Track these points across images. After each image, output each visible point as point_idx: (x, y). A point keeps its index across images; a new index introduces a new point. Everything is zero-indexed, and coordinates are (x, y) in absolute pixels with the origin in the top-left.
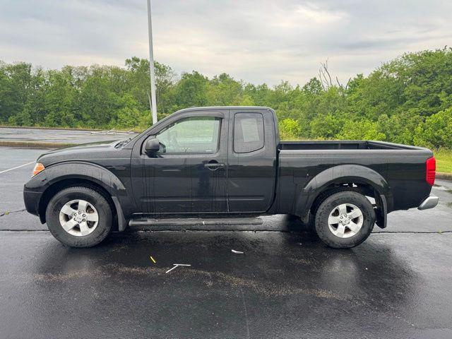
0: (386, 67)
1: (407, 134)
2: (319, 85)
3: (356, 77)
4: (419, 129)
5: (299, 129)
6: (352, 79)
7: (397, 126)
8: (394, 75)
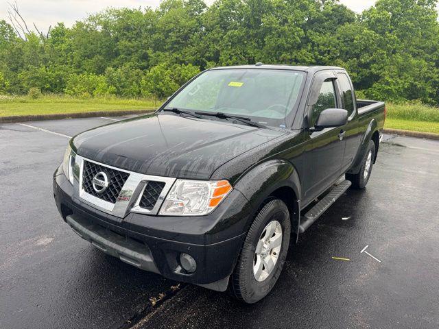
0: (92, 19)
1: (134, 87)
2: (11, 31)
3: (58, 26)
4: (144, 82)
5: (7, 83)
6: (53, 28)
7: (124, 79)
8: (100, 28)
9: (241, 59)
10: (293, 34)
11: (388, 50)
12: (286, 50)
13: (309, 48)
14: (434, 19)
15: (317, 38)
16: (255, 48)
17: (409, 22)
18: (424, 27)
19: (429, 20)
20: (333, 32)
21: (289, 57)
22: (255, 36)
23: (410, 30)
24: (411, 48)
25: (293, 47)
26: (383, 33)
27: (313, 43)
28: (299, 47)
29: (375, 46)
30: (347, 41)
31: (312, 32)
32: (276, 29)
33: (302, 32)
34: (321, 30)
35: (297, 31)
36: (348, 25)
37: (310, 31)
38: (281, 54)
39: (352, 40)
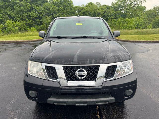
9: (4, 15)
10: (26, 5)
11: (61, 13)
12: (25, 12)
13: (34, 11)
14: (72, 3)
15: (36, 8)
16: (10, 11)
17: (65, 4)
18: (70, 5)
19: (71, 3)
20: (42, 5)
21: (27, 15)
22: (9, 5)
23: (66, 6)
24: (68, 12)
25: (27, 11)
26: (59, 7)
27: (35, 9)
28: (30, 11)
29: (57, 11)
30: (47, 9)
31: (34, 5)
32: (18, 3)
33: (30, 5)
34: (37, 4)
35: (27, 4)
36: (46, 3)
37: (33, 5)
38: (23, 14)
39: (49, 9)
